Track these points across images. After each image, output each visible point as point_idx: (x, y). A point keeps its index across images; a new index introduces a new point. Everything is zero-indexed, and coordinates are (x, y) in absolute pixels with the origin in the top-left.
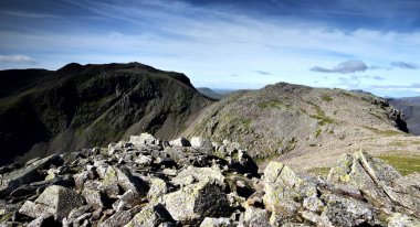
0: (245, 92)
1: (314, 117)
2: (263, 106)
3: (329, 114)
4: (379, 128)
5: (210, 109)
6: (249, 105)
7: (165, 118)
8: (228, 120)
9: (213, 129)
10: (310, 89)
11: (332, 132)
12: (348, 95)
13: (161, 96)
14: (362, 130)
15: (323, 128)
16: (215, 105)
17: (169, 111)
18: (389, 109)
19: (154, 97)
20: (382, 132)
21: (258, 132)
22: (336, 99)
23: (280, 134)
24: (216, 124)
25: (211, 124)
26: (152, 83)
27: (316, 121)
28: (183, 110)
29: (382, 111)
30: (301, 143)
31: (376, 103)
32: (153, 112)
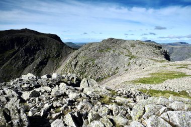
0: (92, 44)
1: (127, 55)
2: (101, 51)
3: (134, 54)
4: (157, 59)
5: (73, 55)
6: (94, 51)
7: (47, 61)
8: (83, 60)
9: (75, 65)
10: (125, 41)
11: (135, 63)
12: (143, 43)
13: (44, 48)
14: (149, 61)
15: (131, 61)
16: (76, 52)
17: (49, 57)
18: (162, 50)
19: (39, 49)
20: (158, 61)
21: (99, 65)
22: (137, 46)
23: (110, 66)
24: (77, 63)
25: (74, 63)
26: (37, 41)
27: (128, 57)
28: (58, 56)
29: (158, 50)
30: (121, 69)
31: (156, 47)
32: (40, 58)
